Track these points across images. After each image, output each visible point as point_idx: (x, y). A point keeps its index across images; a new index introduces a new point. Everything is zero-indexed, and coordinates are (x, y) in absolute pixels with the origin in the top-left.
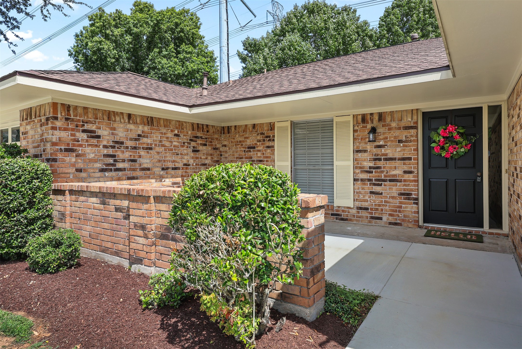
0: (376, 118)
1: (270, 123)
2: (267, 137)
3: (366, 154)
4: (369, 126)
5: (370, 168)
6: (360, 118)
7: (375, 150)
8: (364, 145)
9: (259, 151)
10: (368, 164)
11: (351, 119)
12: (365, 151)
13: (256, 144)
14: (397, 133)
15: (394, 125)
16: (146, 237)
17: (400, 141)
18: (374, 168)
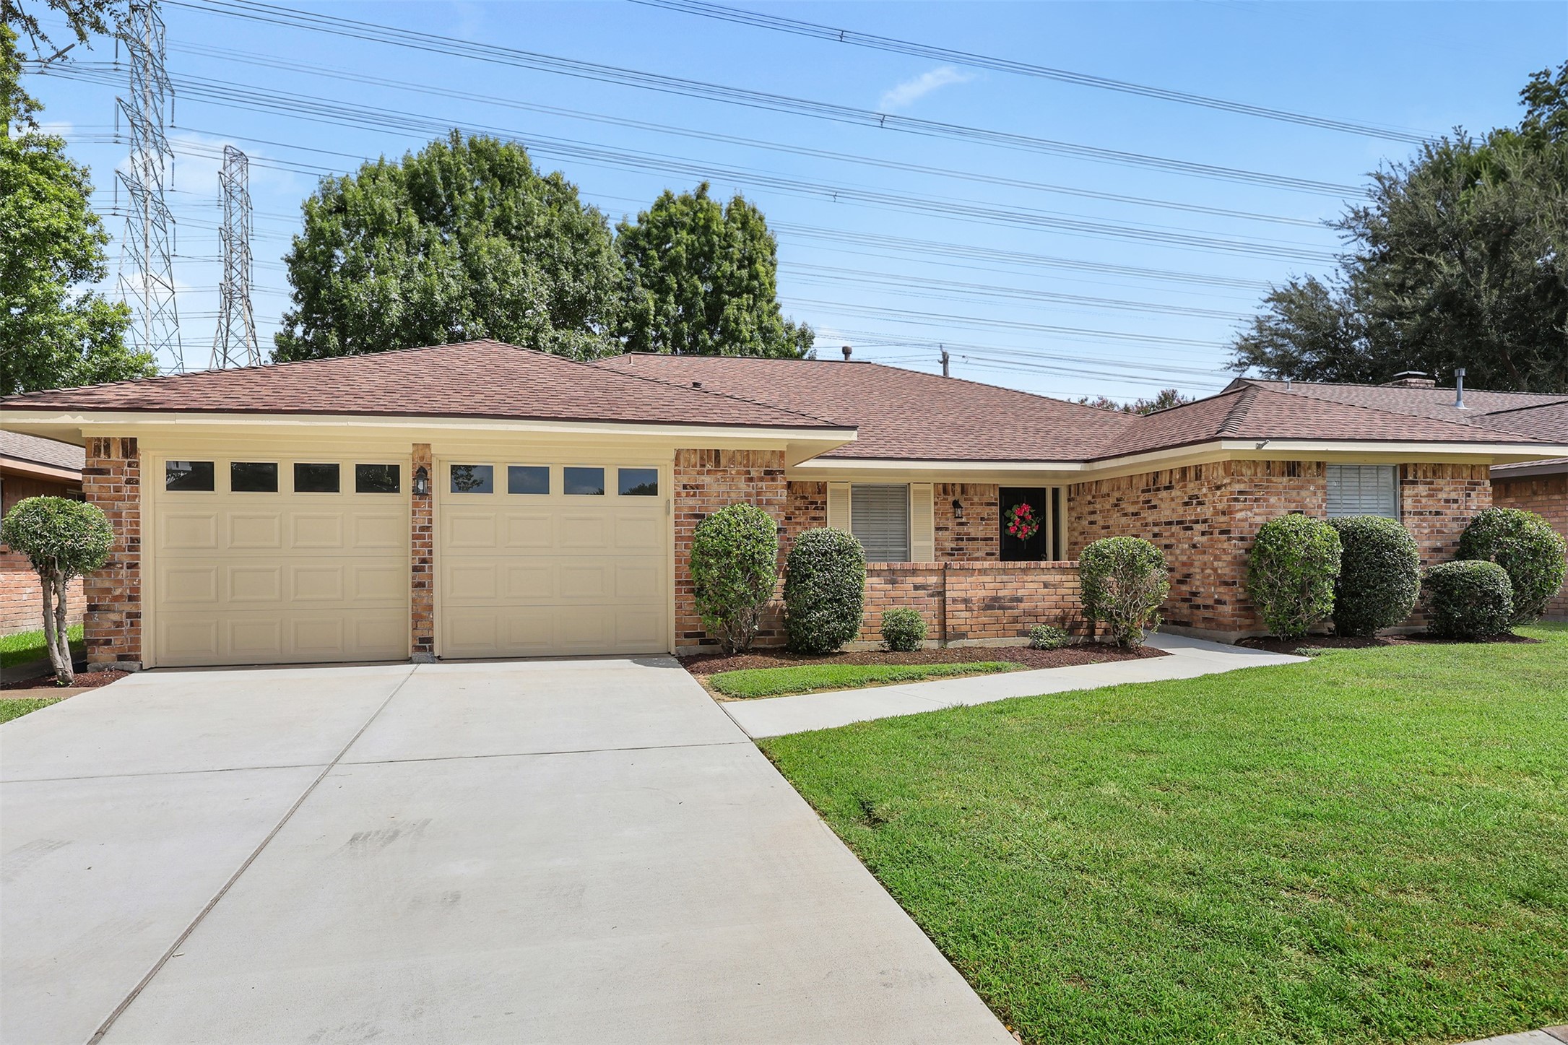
0: (958, 489)
1: (818, 483)
2: (812, 503)
3: (947, 533)
4: (951, 499)
5: (952, 549)
6: (941, 486)
7: (957, 527)
8: (946, 522)
9: (799, 524)
10: (950, 545)
11: (931, 487)
12: (947, 529)
13: (793, 513)
14: (979, 509)
15: (976, 499)
16: (968, 609)
17: (982, 519)
18: (957, 550)
